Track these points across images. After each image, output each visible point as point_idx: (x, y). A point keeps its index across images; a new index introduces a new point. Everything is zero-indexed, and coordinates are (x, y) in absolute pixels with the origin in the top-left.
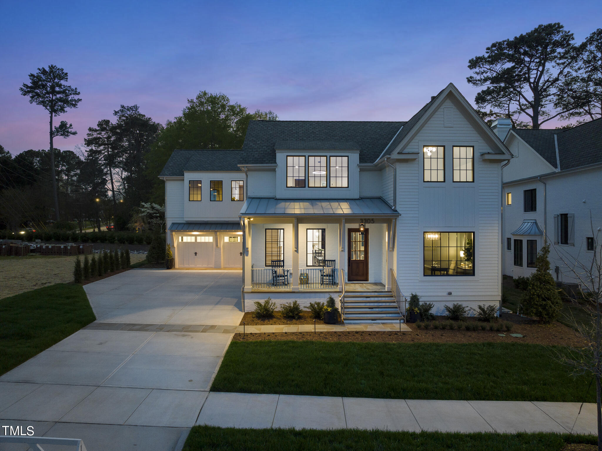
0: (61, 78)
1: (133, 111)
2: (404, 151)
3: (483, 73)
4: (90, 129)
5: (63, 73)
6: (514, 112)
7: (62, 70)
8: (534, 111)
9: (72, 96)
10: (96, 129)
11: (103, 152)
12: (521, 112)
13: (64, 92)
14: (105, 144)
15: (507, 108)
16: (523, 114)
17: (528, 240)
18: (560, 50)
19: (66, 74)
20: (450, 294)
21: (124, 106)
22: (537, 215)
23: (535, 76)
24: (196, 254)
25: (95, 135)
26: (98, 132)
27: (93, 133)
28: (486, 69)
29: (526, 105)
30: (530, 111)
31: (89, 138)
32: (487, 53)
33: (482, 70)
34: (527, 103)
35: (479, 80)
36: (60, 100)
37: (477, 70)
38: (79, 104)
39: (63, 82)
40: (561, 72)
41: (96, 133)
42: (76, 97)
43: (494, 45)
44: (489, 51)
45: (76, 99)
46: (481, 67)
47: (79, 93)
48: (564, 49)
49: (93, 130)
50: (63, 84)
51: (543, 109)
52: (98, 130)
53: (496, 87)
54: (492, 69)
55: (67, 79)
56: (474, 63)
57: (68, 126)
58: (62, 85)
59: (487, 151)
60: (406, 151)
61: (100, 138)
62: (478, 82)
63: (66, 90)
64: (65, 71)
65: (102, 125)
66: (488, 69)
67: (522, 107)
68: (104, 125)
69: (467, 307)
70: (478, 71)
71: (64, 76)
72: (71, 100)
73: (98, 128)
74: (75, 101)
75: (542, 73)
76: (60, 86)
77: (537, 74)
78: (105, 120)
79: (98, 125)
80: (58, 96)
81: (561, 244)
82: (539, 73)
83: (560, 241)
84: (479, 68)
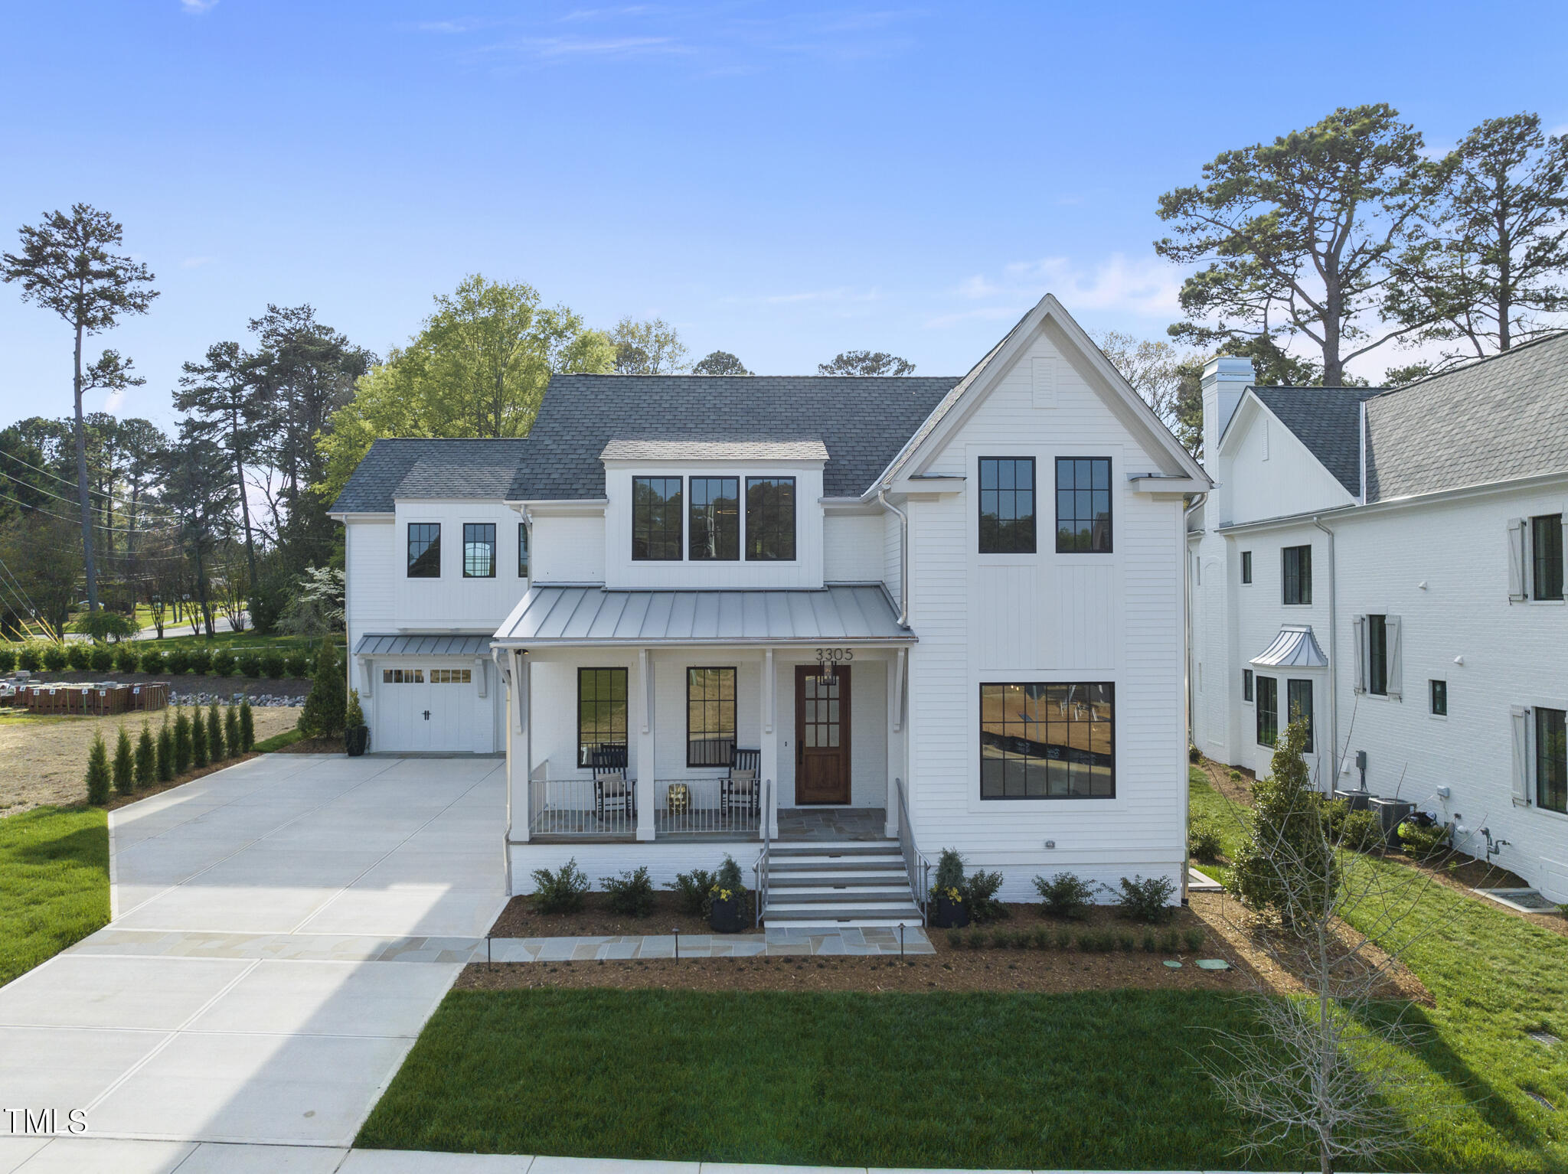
0: (104, 237)
1: (299, 319)
2: (929, 471)
3: (1194, 229)
4: (188, 368)
5: (109, 224)
6: (1278, 330)
7: (107, 216)
8: (1327, 327)
9: (135, 283)
10: (202, 366)
11: (221, 425)
12: (1297, 328)
13: (111, 274)
14: (226, 407)
15: (1262, 319)
16: (1301, 335)
17: (1289, 681)
18: (1392, 172)
19: (118, 227)
20: (1050, 845)
21: (275, 308)
22: (1313, 614)
23: (1329, 237)
24: (427, 714)
25: (201, 381)
26: (207, 374)
27: (196, 377)
28: (1202, 221)
29: (1307, 312)
30: (1319, 328)
31: (184, 389)
32: (1207, 177)
33: (1193, 222)
34: (1310, 308)
35: (1185, 249)
36: (103, 294)
37: (1180, 220)
38: (152, 304)
39: (107, 248)
40: (1397, 228)
41: (201, 377)
42: (145, 287)
43: (1223, 160)
44: (1209, 173)
45: (146, 293)
46: (1190, 216)
47: (152, 276)
48: (1402, 169)
49: (195, 370)
50: (109, 254)
51: (1351, 322)
52: (207, 370)
53: (1232, 265)
54: (1217, 219)
55: (120, 239)
56: (1173, 205)
57: (122, 362)
58: (107, 256)
59: (1146, 471)
60: (933, 470)
61: (215, 389)
62: (1181, 254)
63: (117, 268)
64: (114, 220)
65: (219, 355)
66: (1207, 220)
67: (1299, 316)
68: (222, 357)
69: (1093, 881)
70: (1183, 225)
71: (109, 232)
72: (130, 295)
73: (208, 364)
74: (142, 296)
75: (1346, 230)
76: (102, 258)
77: (1335, 231)
78: (226, 343)
79: (209, 356)
80: (99, 284)
81: (1372, 692)
82: (1339, 230)
83: (1368, 686)
84: (1184, 216)
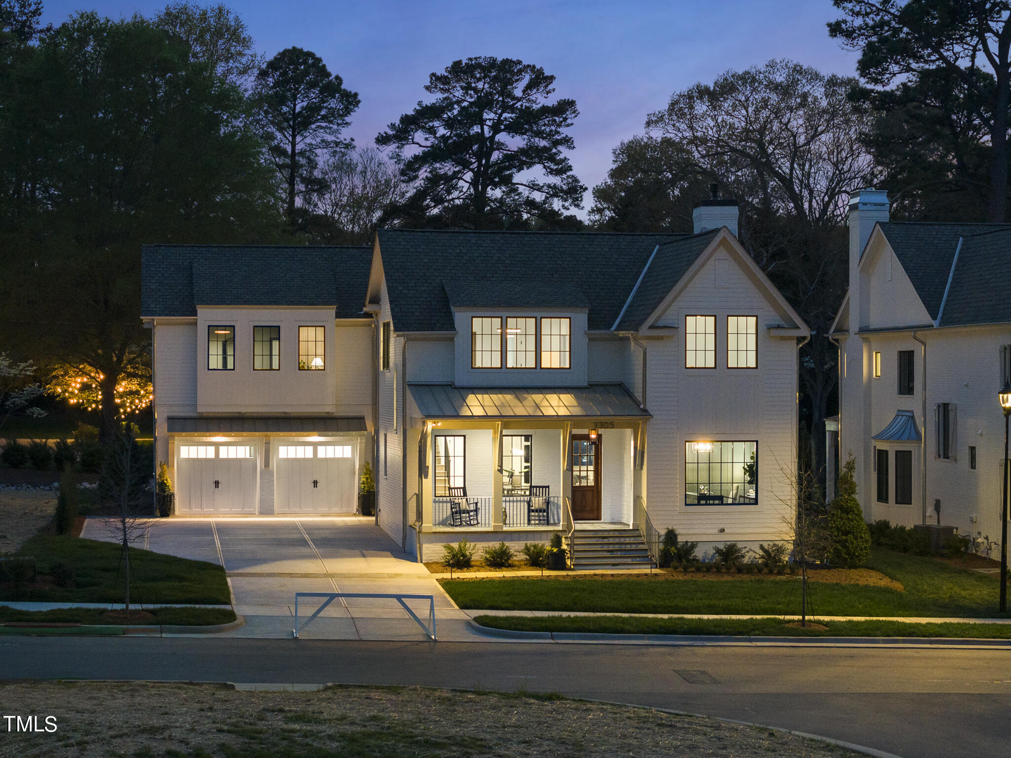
2: (658, 324)
17: (897, 452)
20: (722, 531)
22: (915, 403)
24: (217, 484)
59: (776, 323)
60: (661, 323)
69: (746, 546)
81: (943, 457)
83: (942, 453)
